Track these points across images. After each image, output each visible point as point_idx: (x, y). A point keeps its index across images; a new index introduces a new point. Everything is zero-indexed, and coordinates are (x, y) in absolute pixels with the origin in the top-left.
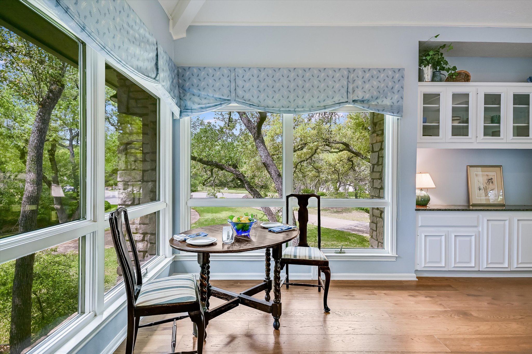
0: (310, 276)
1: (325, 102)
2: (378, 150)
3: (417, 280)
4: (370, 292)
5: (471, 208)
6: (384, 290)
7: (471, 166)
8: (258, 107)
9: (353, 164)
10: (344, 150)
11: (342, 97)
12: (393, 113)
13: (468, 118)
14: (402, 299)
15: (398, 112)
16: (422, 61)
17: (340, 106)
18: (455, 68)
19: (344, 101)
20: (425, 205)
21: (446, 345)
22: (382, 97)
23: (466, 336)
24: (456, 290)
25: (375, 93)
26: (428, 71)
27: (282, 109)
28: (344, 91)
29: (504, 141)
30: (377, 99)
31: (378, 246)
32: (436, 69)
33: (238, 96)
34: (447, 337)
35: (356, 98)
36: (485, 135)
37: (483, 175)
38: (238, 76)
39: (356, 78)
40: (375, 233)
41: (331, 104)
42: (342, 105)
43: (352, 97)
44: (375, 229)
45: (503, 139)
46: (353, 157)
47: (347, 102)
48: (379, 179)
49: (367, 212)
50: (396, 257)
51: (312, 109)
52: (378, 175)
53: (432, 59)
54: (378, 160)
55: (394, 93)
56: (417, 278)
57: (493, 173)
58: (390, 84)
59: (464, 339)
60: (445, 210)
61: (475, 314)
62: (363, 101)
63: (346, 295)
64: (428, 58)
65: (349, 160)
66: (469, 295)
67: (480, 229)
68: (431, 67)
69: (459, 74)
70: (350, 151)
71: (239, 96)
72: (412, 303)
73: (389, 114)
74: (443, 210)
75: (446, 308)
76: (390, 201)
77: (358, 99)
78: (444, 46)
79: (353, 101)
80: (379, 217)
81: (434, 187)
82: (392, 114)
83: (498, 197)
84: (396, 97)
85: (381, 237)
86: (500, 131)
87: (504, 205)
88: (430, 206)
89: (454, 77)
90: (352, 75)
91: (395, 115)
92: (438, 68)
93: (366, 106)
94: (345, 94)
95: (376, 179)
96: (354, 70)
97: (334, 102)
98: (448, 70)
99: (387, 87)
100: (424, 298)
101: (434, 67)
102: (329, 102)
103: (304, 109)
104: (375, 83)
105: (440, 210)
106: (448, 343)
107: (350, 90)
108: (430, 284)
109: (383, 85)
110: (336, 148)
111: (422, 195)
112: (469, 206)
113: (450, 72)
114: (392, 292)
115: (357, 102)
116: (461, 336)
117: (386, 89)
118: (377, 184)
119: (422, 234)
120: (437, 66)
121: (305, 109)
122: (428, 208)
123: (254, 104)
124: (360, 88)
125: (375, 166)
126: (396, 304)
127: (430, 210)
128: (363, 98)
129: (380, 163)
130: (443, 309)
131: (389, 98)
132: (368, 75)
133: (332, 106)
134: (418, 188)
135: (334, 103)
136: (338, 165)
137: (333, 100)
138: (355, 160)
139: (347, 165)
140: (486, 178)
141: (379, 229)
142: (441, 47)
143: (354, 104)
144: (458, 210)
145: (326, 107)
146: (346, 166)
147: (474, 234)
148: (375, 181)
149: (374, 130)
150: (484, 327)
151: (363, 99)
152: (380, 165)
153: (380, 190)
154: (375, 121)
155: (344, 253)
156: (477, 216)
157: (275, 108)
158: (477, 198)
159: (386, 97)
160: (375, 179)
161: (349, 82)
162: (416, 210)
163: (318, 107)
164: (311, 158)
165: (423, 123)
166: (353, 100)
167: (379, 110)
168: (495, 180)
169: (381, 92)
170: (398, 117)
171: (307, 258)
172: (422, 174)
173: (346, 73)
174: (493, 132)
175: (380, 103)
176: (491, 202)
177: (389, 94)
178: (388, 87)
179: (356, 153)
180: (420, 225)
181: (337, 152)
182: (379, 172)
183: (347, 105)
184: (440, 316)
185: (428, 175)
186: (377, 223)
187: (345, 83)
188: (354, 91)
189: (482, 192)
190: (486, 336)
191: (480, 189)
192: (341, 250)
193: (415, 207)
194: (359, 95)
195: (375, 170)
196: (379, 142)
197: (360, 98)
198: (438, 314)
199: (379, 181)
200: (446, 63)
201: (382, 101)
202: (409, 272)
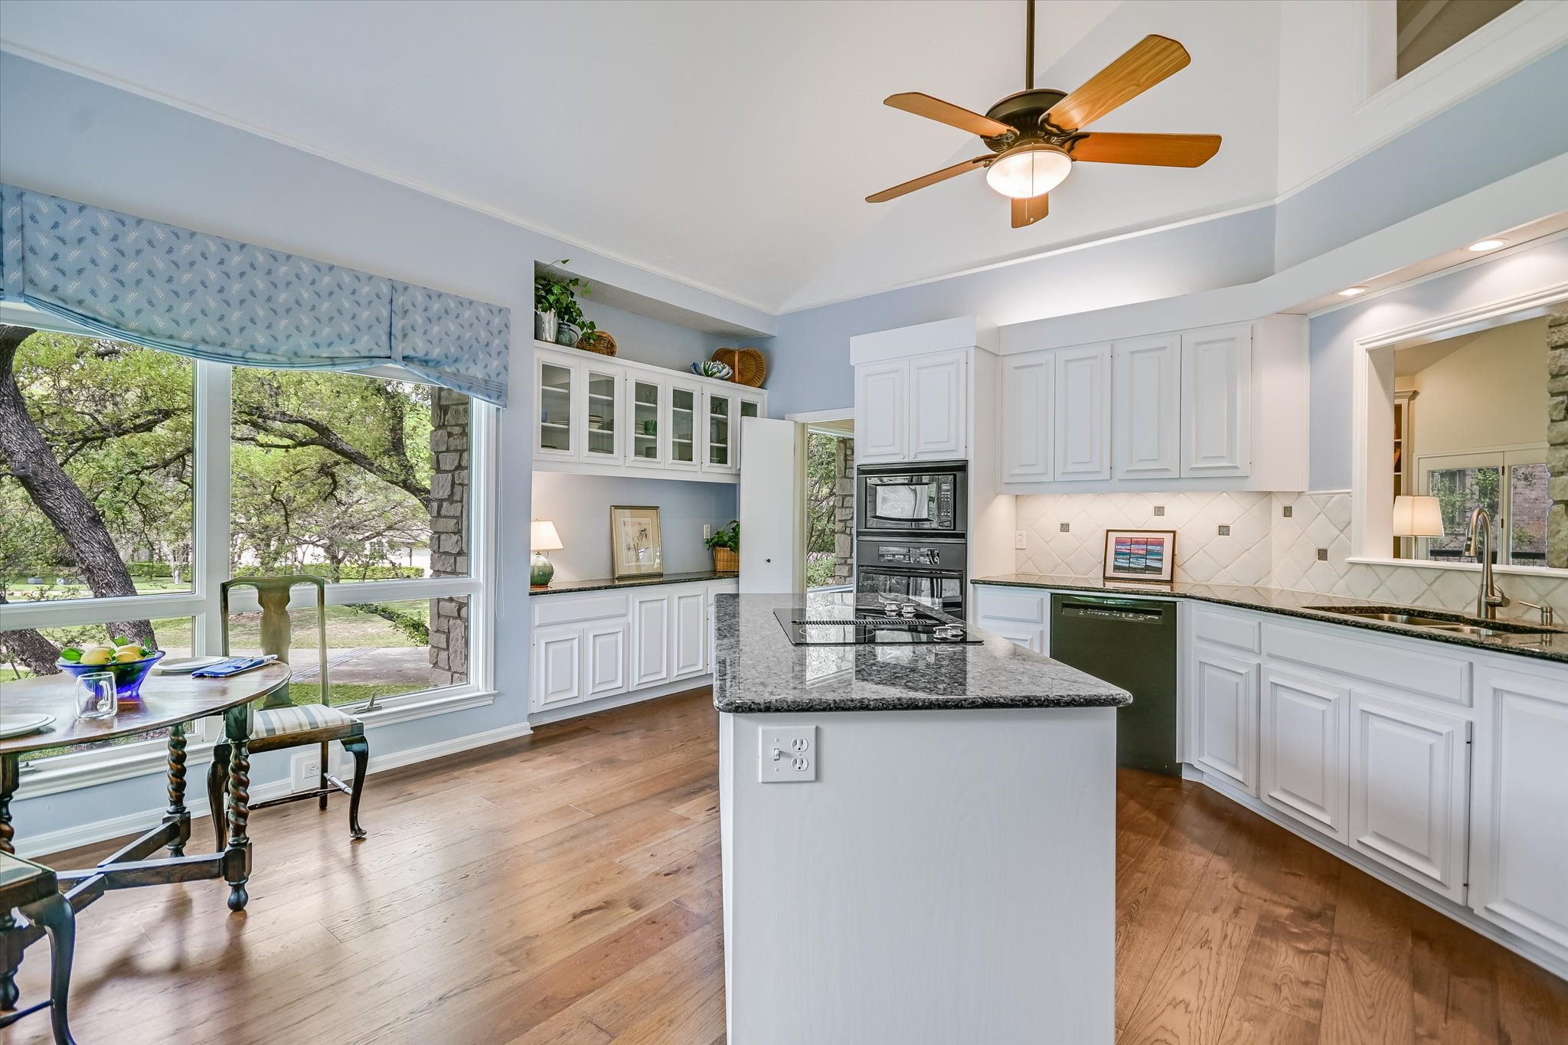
0: (288, 785)
1: (332, 348)
2: (453, 468)
3: (532, 732)
4: (445, 777)
5: (617, 583)
6: (474, 766)
7: (617, 507)
8: (116, 327)
9: (335, 482)
10: (313, 442)
11: (377, 344)
12: (490, 397)
13: (613, 420)
14: (509, 771)
15: (498, 397)
16: (540, 300)
17: (371, 364)
18: (592, 325)
19: (382, 354)
20: (545, 584)
21: (587, 811)
22: (467, 361)
23: (613, 790)
24: (598, 732)
25: (453, 350)
26: (550, 320)
27: (202, 347)
28: (382, 332)
29: (661, 466)
30: (455, 361)
31: (452, 682)
32: (563, 319)
33: (32, 281)
34: (588, 799)
35: (411, 353)
36: (637, 453)
37: (633, 524)
38: (32, 218)
39: (409, 307)
40: (443, 655)
41: (349, 356)
42: (377, 362)
43: (401, 348)
44: (444, 646)
45: (660, 463)
46: (337, 463)
47: (390, 357)
48: (455, 533)
49: (387, 615)
50: (494, 696)
51: (296, 360)
52: (452, 525)
53: (558, 301)
54: (452, 490)
55: (490, 355)
56: (532, 729)
57: (646, 520)
58: (483, 334)
59: (612, 794)
60: (580, 590)
61: (623, 758)
62: (426, 362)
63: (393, 796)
64: (551, 298)
65: (325, 470)
66: (614, 734)
67: (630, 621)
68: (555, 313)
69: (600, 338)
70: (332, 447)
71: (37, 281)
72: (530, 770)
73: (481, 397)
74: (575, 591)
75: (583, 762)
76: (481, 581)
77: (417, 355)
78: (576, 281)
79: (405, 358)
80: (454, 618)
81: (562, 547)
82: (488, 399)
83: (654, 562)
84: (495, 364)
85: (461, 659)
86: (656, 448)
87: (661, 575)
88: (553, 585)
89: (592, 341)
90: (401, 299)
91: (492, 401)
92: (567, 317)
93: (433, 372)
94: (385, 338)
95: (447, 533)
96: (406, 289)
97: (358, 352)
98: (582, 326)
99: (477, 340)
100: (547, 759)
101: (560, 315)
102: (342, 349)
103: (272, 357)
104: (452, 327)
105: (571, 591)
106: (590, 806)
107: (397, 331)
108: (555, 733)
109: (469, 335)
110: (282, 435)
111: (540, 564)
112: (613, 580)
113: (585, 330)
114: (489, 765)
115: (412, 362)
116: (607, 792)
117: (475, 343)
118: (449, 544)
119: (540, 638)
120: (565, 314)
121: (276, 357)
122: (549, 589)
123: (99, 318)
124: (420, 331)
125: (445, 504)
126: (500, 782)
127: (555, 592)
128: (426, 355)
129: (457, 497)
130: (580, 765)
131: (481, 365)
132: (436, 306)
133: (352, 361)
134: (534, 551)
135: (358, 355)
136: (285, 483)
137: (356, 346)
138: (343, 472)
139: (316, 487)
140: (637, 529)
141: (454, 645)
142: (571, 281)
143: (406, 365)
144: (599, 588)
145: (337, 361)
146: (312, 490)
147: (621, 629)
148: (443, 537)
149: (442, 421)
150: (637, 771)
151: (427, 358)
152: (457, 502)
153: (458, 558)
154: (444, 402)
155: (380, 708)
156: (625, 596)
157: (180, 340)
158: (626, 564)
159: (475, 362)
160: (443, 533)
161: (395, 313)
162: (531, 594)
163: (312, 357)
164: (184, 460)
165: (542, 421)
166: (404, 355)
167: (460, 387)
168: (650, 532)
169: (466, 348)
170: (498, 407)
171: (307, 728)
172: (540, 522)
173: (385, 289)
174: (647, 448)
175: (462, 371)
176: (644, 571)
177: (481, 356)
178: (479, 340)
179: (353, 454)
180: (537, 624)
181: (287, 447)
182: (453, 517)
183: (390, 365)
184: (576, 776)
185: (550, 523)
186: (449, 632)
187: (385, 313)
188: (405, 336)
189: (632, 553)
190: (639, 781)
191: (629, 549)
192: (372, 704)
193: (528, 589)
194: (418, 345)
195: (443, 512)
196: (456, 451)
197: (420, 354)
198: (571, 774)
199: (455, 538)
200: (580, 314)
201: (467, 369)
202: (517, 722)
